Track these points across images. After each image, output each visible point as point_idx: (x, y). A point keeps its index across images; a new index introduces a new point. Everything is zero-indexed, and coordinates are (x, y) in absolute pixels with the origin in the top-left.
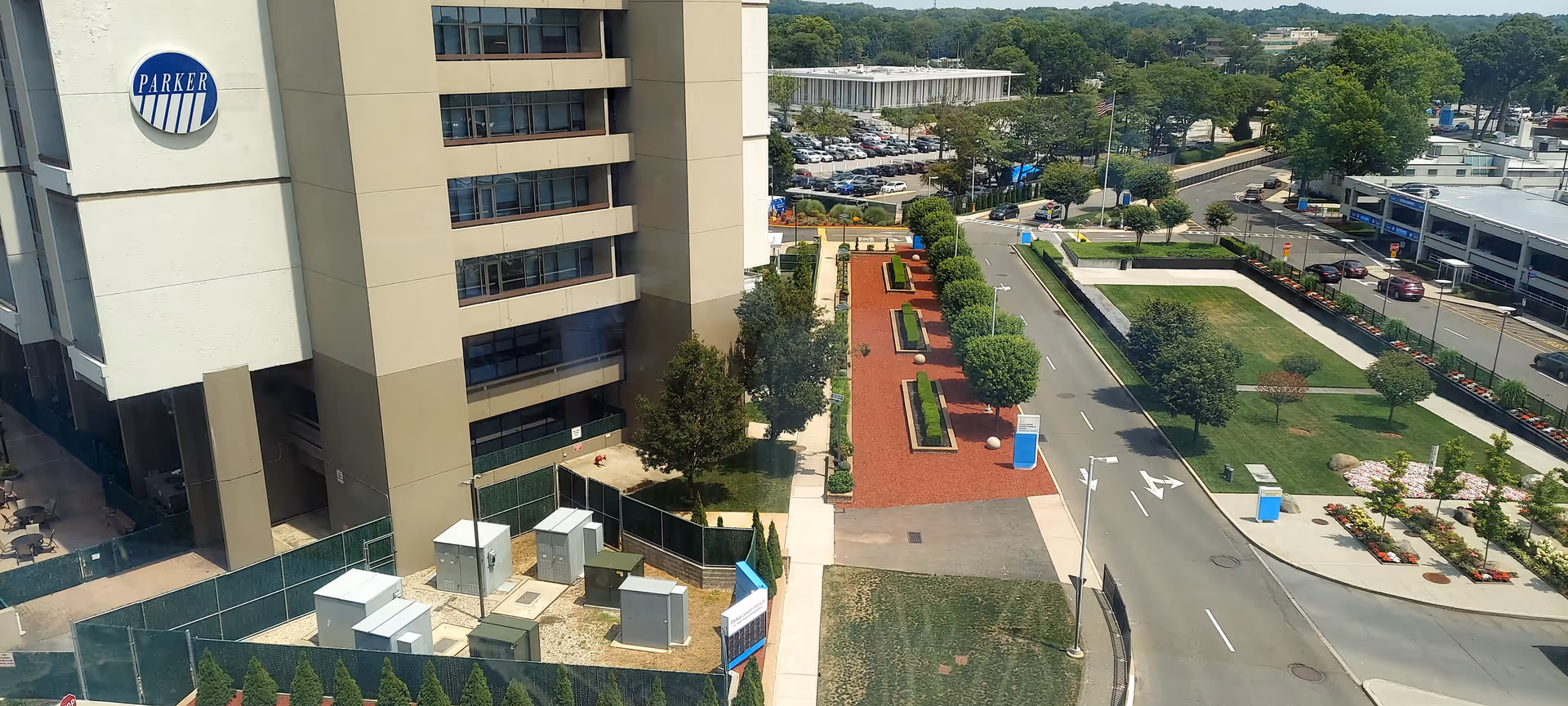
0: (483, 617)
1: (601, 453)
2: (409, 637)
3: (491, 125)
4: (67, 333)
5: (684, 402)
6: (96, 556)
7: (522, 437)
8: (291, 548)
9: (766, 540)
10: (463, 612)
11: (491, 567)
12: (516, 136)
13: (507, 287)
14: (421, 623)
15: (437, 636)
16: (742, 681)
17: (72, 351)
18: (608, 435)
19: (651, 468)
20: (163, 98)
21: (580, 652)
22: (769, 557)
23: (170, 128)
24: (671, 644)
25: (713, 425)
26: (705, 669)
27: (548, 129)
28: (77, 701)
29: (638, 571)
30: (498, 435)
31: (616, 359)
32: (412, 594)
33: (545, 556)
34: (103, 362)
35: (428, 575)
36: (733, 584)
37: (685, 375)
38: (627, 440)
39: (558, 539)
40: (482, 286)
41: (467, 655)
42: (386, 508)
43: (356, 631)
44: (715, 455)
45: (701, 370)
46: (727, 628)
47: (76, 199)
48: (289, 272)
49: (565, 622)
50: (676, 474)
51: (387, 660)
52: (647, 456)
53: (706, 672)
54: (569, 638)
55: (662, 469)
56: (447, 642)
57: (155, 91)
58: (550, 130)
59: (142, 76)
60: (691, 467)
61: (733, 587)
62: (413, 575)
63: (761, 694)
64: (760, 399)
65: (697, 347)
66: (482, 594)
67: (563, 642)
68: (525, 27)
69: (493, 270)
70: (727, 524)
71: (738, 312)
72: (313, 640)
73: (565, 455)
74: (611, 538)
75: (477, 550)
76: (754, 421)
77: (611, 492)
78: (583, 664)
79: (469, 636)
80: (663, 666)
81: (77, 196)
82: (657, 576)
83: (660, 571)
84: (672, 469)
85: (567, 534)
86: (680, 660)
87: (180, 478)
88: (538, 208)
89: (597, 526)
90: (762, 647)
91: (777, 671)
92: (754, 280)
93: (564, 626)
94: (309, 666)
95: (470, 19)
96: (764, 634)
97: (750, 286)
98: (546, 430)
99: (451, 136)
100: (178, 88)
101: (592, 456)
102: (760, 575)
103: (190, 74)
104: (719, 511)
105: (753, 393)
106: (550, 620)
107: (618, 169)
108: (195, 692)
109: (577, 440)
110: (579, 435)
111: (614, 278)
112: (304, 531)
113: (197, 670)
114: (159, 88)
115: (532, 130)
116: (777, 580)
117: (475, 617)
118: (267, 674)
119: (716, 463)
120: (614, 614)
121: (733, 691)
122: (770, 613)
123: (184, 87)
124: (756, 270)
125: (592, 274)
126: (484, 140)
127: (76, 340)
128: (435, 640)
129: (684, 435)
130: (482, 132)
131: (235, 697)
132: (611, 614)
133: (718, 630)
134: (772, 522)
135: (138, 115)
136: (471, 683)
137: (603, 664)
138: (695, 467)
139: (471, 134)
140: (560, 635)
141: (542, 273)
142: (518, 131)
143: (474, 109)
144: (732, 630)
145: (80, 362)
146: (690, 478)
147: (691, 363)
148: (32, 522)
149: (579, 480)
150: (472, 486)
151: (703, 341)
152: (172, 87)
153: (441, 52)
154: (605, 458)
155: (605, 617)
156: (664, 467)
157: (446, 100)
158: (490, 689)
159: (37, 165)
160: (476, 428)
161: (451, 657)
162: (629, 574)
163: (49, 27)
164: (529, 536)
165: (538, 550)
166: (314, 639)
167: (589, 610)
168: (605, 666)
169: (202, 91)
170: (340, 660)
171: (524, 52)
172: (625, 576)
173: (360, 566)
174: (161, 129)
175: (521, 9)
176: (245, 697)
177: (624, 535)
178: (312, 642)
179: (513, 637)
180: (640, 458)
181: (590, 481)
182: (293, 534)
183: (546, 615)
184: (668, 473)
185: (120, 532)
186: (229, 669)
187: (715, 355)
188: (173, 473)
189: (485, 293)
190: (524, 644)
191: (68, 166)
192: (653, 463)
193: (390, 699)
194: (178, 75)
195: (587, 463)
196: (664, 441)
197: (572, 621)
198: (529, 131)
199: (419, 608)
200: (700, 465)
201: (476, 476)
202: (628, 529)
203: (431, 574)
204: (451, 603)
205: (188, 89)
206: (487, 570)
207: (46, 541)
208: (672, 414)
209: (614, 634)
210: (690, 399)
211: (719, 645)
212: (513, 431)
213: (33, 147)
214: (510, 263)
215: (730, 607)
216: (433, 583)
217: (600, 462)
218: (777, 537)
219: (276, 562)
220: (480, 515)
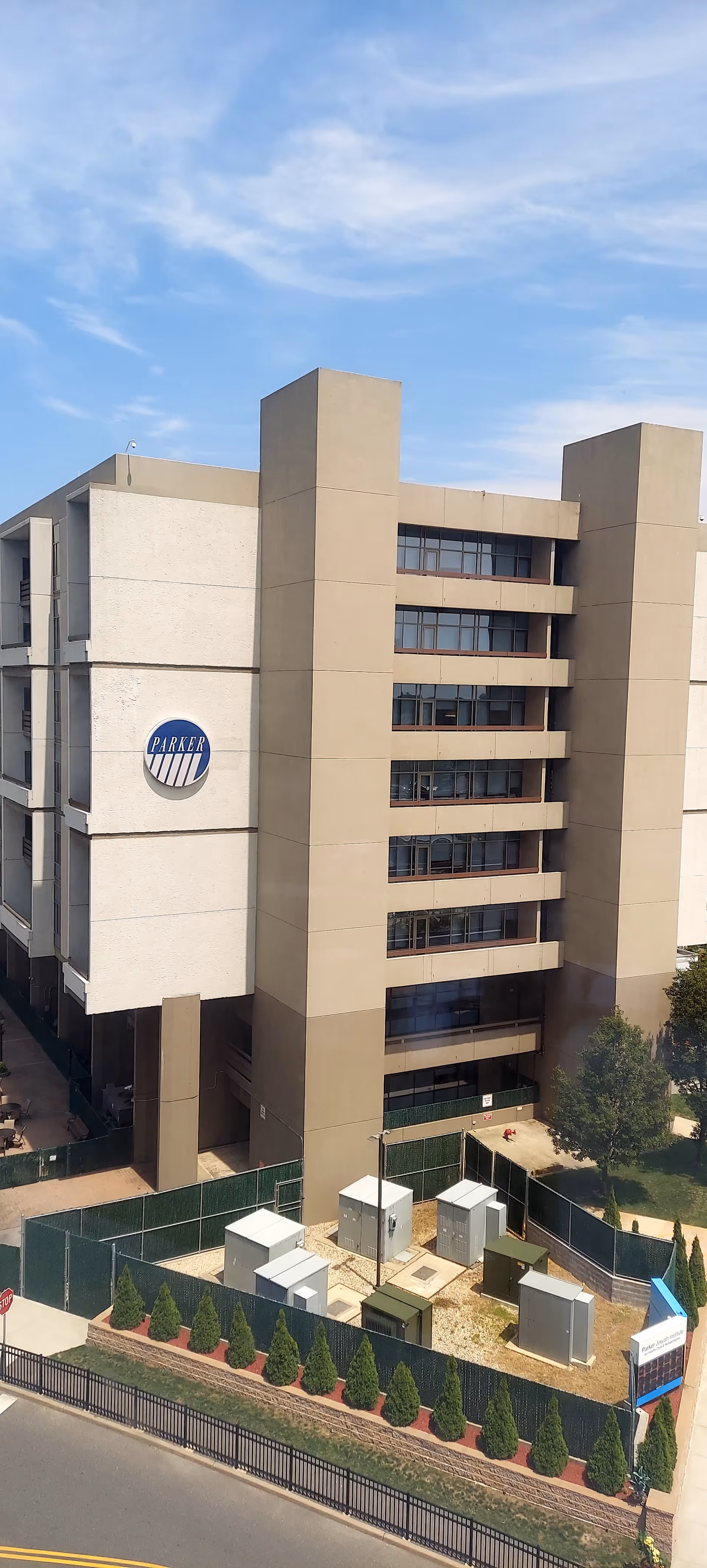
0: (378, 1285)
1: (511, 1126)
2: (305, 1292)
3: (435, 789)
4: (65, 952)
5: (602, 1083)
6: (53, 1158)
7: (434, 1096)
8: (212, 1177)
9: (688, 1259)
10: (360, 1276)
11: (391, 1231)
12: (455, 800)
13: (433, 943)
14: (317, 1279)
15: (332, 1296)
16: (652, 1425)
17: (65, 965)
18: (520, 1108)
19: (562, 1152)
20: (169, 757)
21: (473, 1346)
22: (690, 1279)
23: (170, 782)
24: (573, 1360)
25: (633, 1114)
26: (609, 1400)
27: (486, 795)
28: (14, 1295)
29: (541, 1266)
30: (411, 1091)
31: (533, 1026)
32: (313, 1246)
33: (445, 1230)
34: (88, 980)
35: (330, 1229)
36: (647, 1303)
37: (605, 1054)
38: (539, 1116)
39: (459, 1213)
40: (410, 939)
41: (358, 1323)
42: (298, 1151)
43: (257, 1275)
44: (634, 1148)
45: (623, 1050)
46: (637, 1355)
47: (90, 837)
48: (245, 912)
49: (459, 1309)
50: (588, 1163)
51: (281, 1312)
52: (558, 1137)
53: (610, 1403)
54: (463, 1327)
55: (574, 1155)
56: (341, 1306)
57: (164, 751)
58: (487, 796)
59: (156, 738)
60: (606, 1158)
61: (647, 1307)
62: (316, 1226)
63: (674, 1445)
64: (689, 1093)
65: (619, 1024)
66: (379, 1259)
67: (456, 1331)
68: (475, 702)
69: (422, 924)
70: (643, 1231)
71: (670, 992)
72: (218, 1276)
73: (474, 1122)
74: (515, 1223)
75: (379, 1211)
76: (681, 1116)
77: (518, 1171)
78: (475, 1362)
79: (363, 1304)
80: (561, 1385)
81: (91, 836)
82: (561, 1277)
83: (565, 1272)
84: (585, 1157)
85: (468, 1210)
86: (581, 1382)
87: (130, 1094)
88: (469, 868)
89: (501, 1207)
90: (678, 1387)
91: (694, 1421)
92: (689, 959)
93: (458, 1314)
94: (211, 1303)
95: (426, 695)
96: (681, 1372)
97: (684, 964)
98: (457, 1093)
99: (397, 798)
100: (181, 749)
101: (502, 1128)
102: (680, 1300)
103: (192, 738)
104: (635, 1214)
105: (681, 1084)
106: (444, 1303)
107: (550, 836)
108: (111, 1308)
109: (488, 1109)
110: (490, 1104)
111: (538, 943)
112: (225, 1162)
113: (116, 1286)
114: (167, 748)
115: (471, 795)
116: (699, 1309)
117: (370, 1284)
118: (174, 1303)
119: (634, 1158)
120: (512, 1310)
121: (640, 1435)
122: (689, 1348)
123: (186, 749)
124: (691, 949)
125: (516, 937)
126: (426, 802)
127: (70, 957)
128: (330, 1301)
129: (600, 1120)
130: (425, 796)
131: (143, 1321)
132: (509, 1310)
133: (627, 1355)
134: (696, 1238)
135: (147, 769)
136: (359, 1356)
137: (496, 1367)
138: (611, 1158)
139: (416, 797)
140: (453, 1322)
141: (467, 931)
142: (458, 796)
143: (420, 774)
144: (644, 1359)
145: (70, 976)
146: (605, 1169)
147: (613, 1041)
148: (9, 1117)
149: (486, 1152)
150: (380, 1141)
151: (626, 1019)
152: (176, 749)
153: (398, 724)
154: (514, 1133)
155: (502, 1313)
156: (577, 1153)
157: (397, 765)
158: (377, 1368)
159: (66, 808)
160: (392, 1082)
161: (343, 1323)
162: (531, 1268)
163: (93, 697)
164: (431, 1205)
165: (438, 1221)
166: (220, 1276)
167: (486, 1300)
168: (498, 1370)
169: (200, 752)
170: (240, 1304)
171: (471, 724)
172: (527, 1270)
173: (270, 1208)
174: (163, 782)
175: (473, 686)
176: (152, 1323)
177: (528, 1222)
178: (217, 1278)
179: (404, 1314)
180: (551, 1138)
181: (498, 1155)
182: (213, 1164)
183: (442, 1296)
184: (581, 1160)
185: (75, 1138)
186: (143, 1292)
187: (639, 1036)
188: (126, 1088)
189: (412, 947)
190: (415, 1321)
191: (89, 810)
192: (566, 1147)
193: (280, 1356)
194: (183, 738)
195: (495, 1135)
196: (579, 1125)
197: (467, 1309)
198: (467, 797)
199: (317, 1263)
200: (615, 1156)
201: (385, 1131)
202: (533, 1215)
203: (332, 1227)
204: (349, 1263)
205: (189, 750)
206: (387, 1234)
207: (18, 1136)
208: (589, 1095)
209: (510, 1334)
210: (609, 1081)
211: (627, 1373)
212: (425, 1089)
213: (66, 792)
214: (439, 920)
215: (643, 1329)
216: (334, 1238)
217: (509, 1136)
218: (701, 1257)
219: (197, 1189)
220: (385, 1175)
